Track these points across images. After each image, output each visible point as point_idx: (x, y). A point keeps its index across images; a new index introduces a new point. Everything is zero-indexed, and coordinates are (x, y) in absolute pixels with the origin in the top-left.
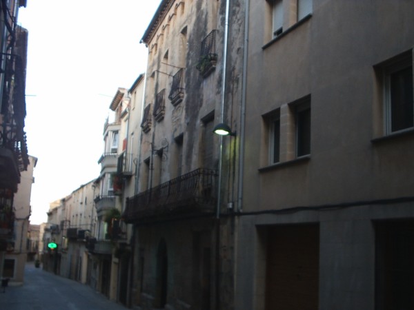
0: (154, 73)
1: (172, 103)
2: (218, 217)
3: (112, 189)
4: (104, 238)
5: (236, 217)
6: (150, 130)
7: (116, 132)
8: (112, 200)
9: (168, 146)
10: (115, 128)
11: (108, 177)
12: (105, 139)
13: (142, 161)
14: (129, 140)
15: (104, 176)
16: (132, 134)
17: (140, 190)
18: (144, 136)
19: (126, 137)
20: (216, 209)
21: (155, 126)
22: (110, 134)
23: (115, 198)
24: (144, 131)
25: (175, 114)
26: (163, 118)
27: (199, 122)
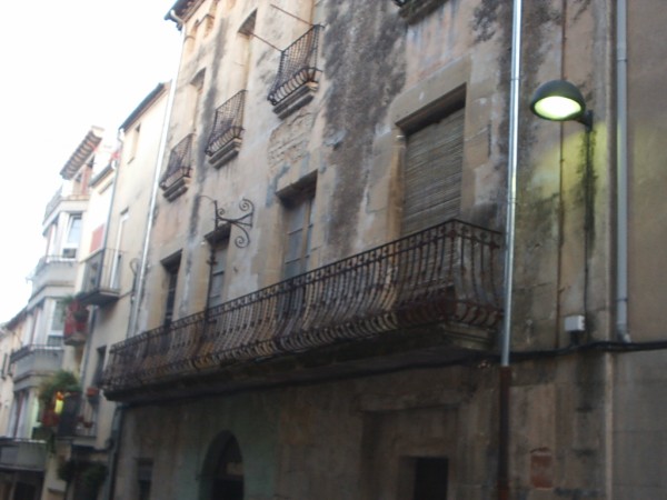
0: (202, 74)
1: (276, 111)
2: (506, 363)
3: (60, 333)
4: (29, 435)
5: (608, 356)
6: (185, 190)
7: (77, 216)
8: (55, 354)
9: (251, 214)
10: (76, 207)
11: (51, 306)
12: (46, 233)
13: (156, 262)
14: (113, 226)
15: (40, 305)
16: (125, 212)
17: (144, 327)
18: (166, 208)
19: (104, 220)
20: (494, 340)
21: (202, 180)
22: (64, 219)
23: (62, 351)
24: (166, 196)
25: (283, 137)
26: (236, 154)
27: (386, 132)
